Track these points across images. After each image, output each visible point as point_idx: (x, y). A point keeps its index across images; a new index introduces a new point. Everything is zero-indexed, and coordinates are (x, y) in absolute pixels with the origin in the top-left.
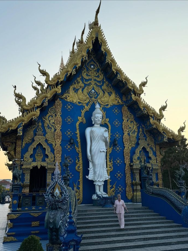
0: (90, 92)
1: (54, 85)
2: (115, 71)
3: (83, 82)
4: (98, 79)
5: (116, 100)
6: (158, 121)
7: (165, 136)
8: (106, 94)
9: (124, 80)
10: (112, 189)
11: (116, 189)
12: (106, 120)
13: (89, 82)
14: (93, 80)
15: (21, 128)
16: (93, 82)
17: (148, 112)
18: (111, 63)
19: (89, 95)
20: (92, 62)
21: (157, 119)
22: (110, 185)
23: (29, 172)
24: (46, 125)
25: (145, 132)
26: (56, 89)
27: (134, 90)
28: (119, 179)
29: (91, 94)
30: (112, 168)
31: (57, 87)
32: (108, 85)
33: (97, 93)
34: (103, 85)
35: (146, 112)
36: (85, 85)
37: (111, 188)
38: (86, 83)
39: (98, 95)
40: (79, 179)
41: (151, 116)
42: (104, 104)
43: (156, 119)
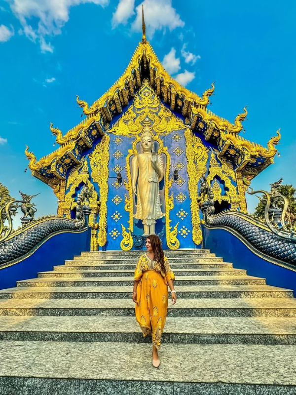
0: (142, 122)
1: (92, 114)
2: (168, 85)
3: (134, 112)
4: (154, 106)
5: (177, 125)
6: (234, 134)
7: (246, 152)
8: (164, 120)
9: (181, 93)
10: (172, 232)
11: (178, 232)
12: (164, 148)
13: (142, 111)
14: (147, 108)
15: (54, 164)
16: (147, 110)
17: (217, 125)
18: (162, 77)
19: (141, 124)
20: (146, 89)
21: (232, 133)
22: (170, 227)
23: (70, 213)
24: (92, 163)
25: (218, 158)
26: (95, 118)
27: (195, 102)
28: (182, 219)
29: (144, 123)
30: (173, 205)
31: (95, 115)
32: (166, 110)
33: (151, 120)
34: (159, 111)
35: (214, 125)
36: (137, 115)
37: (171, 230)
38: (139, 112)
39: (153, 123)
40: (129, 220)
41: (223, 130)
42: (161, 132)
43: (229, 133)
